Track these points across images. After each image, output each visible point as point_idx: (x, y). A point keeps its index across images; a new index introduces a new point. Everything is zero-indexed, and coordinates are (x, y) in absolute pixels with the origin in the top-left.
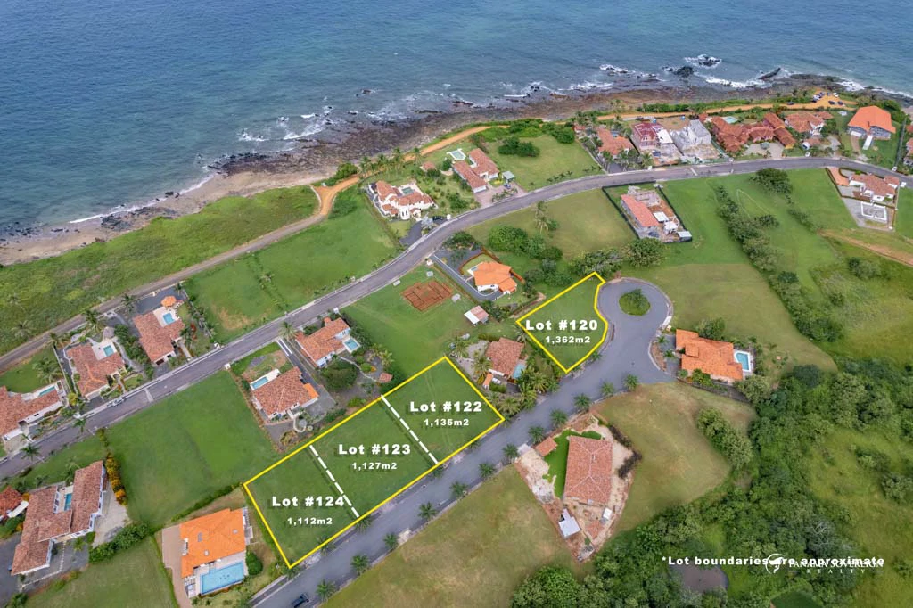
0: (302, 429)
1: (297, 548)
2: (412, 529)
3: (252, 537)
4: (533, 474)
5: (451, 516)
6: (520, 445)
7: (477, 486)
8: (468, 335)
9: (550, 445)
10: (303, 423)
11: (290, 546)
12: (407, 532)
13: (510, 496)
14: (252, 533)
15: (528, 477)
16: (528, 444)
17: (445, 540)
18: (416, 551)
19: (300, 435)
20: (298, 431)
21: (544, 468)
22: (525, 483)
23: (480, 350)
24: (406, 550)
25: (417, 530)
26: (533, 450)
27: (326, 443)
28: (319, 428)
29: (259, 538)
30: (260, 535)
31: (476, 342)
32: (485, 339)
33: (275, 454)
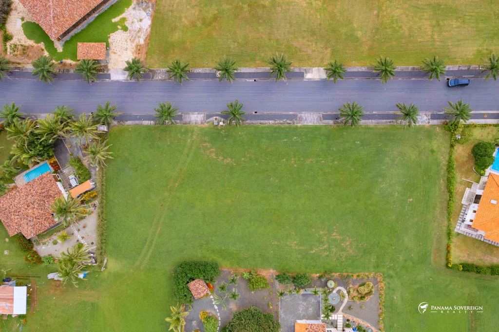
0: (339, 291)
1: (427, 143)
2: (301, 75)
3: (468, 190)
4: (133, 41)
5: (253, 60)
6: (117, 82)
7: (200, 70)
8: (51, 276)
9: (86, 50)
10: (333, 300)
11: (433, 151)
12: (308, 76)
13: (176, 36)
14: (466, 194)
15: (142, 42)
16: (108, 76)
17: (277, 40)
18: (314, 51)
19: (346, 285)
20: (345, 292)
21: (117, 38)
22: (150, 38)
23: (55, 243)
24: (322, 60)
25: (297, 70)
26: (110, 66)
27: (325, 250)
28: (320, 277)
29: (461, 183)
30: (457, 187)
31: (51, 258)
32: (36, 253)
33: (388, 280)
